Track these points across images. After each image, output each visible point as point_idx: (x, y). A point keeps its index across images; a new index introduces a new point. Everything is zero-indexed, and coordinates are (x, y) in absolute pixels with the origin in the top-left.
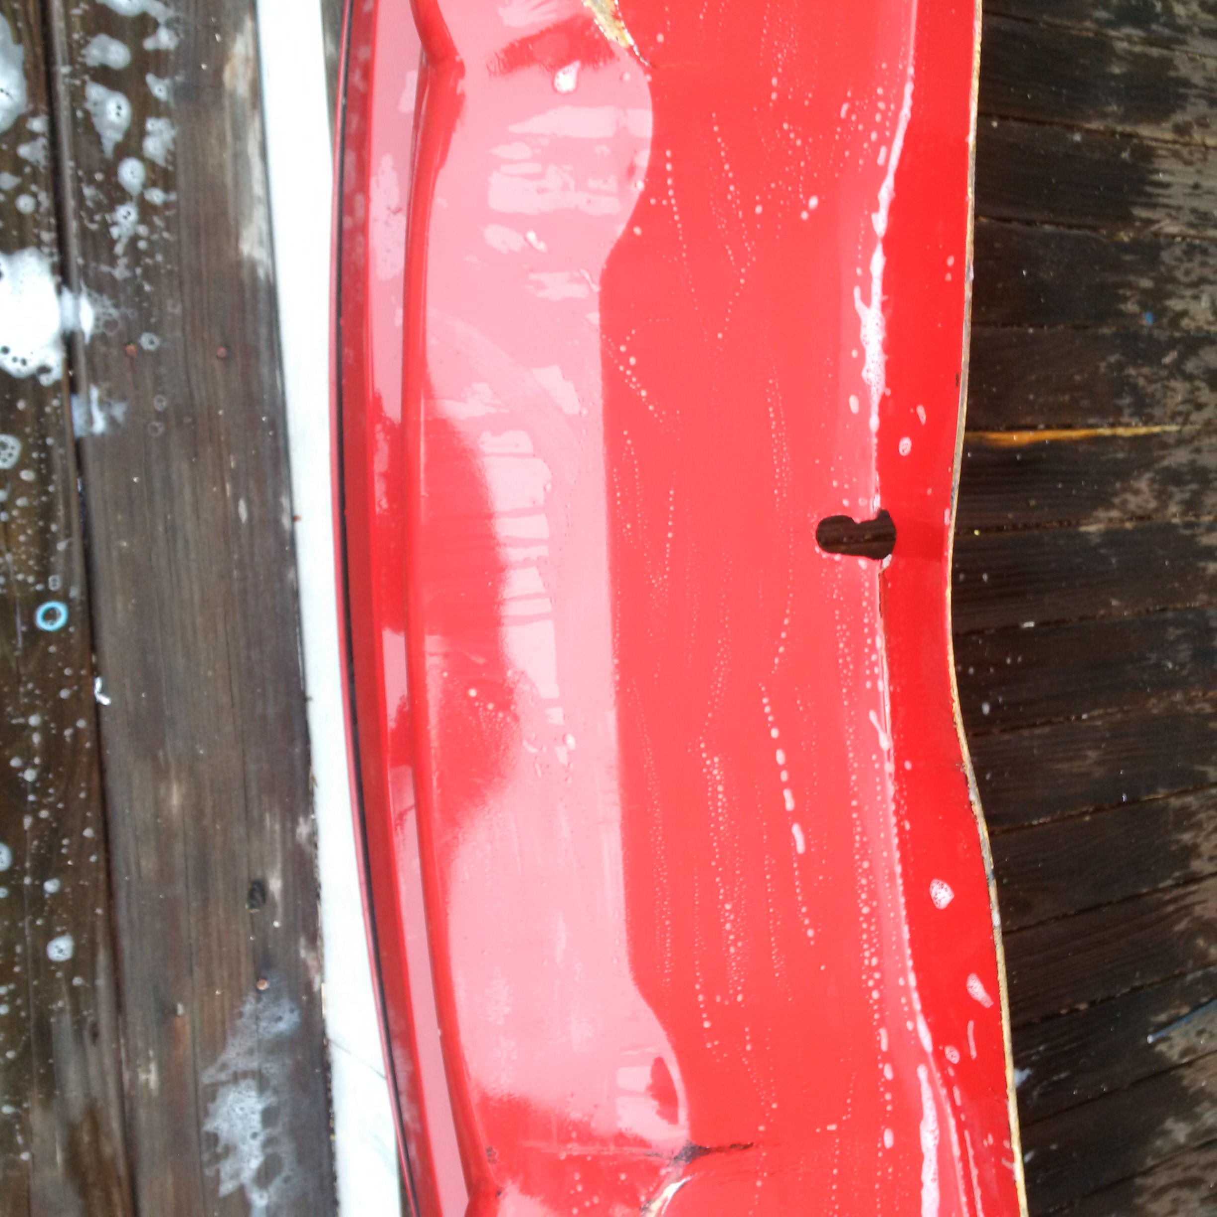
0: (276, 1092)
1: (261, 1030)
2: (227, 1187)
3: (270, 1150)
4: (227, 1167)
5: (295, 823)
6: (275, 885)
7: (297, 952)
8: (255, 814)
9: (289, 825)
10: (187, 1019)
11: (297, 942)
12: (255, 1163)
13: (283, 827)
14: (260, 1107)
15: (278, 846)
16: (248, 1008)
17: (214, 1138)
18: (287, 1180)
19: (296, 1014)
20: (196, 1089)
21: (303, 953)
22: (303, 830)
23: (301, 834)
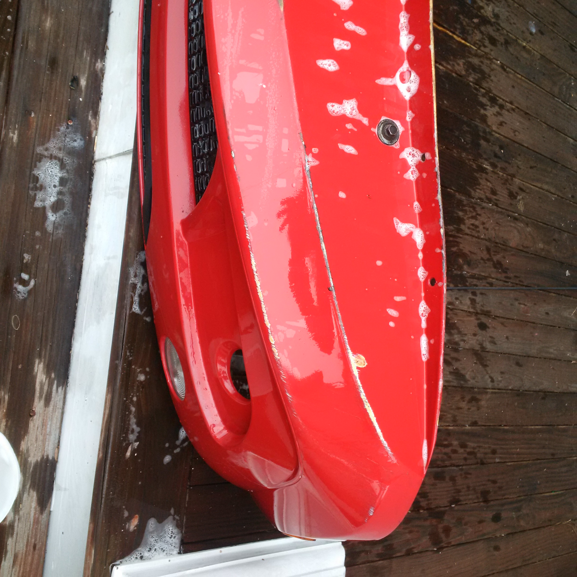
0: (68, 172)
1: (66, 141)
2: (38, 204)
3: (60, 197)
4: (40, 195)
5: (96, 61)
6: (83, 82)
7: (87, 116)
8: (80, 48)
9: (93, 61)
10: (35, 120)
11: (88, 112)
12: (53, 199)
13: (91, 59)
14: (60, 175)
15: (87, 67)
16: (62, 129)
17: (36, 179)
18: (65, 214)
19: (83, 142)
20: (33, 153)
21: (90, 118)
22: (99, 65)
23: (98, 67)
